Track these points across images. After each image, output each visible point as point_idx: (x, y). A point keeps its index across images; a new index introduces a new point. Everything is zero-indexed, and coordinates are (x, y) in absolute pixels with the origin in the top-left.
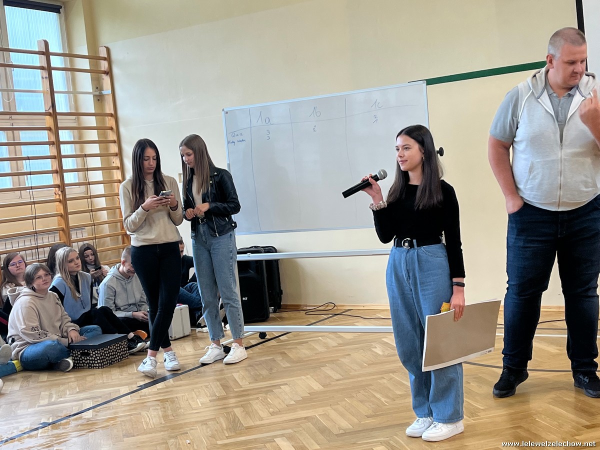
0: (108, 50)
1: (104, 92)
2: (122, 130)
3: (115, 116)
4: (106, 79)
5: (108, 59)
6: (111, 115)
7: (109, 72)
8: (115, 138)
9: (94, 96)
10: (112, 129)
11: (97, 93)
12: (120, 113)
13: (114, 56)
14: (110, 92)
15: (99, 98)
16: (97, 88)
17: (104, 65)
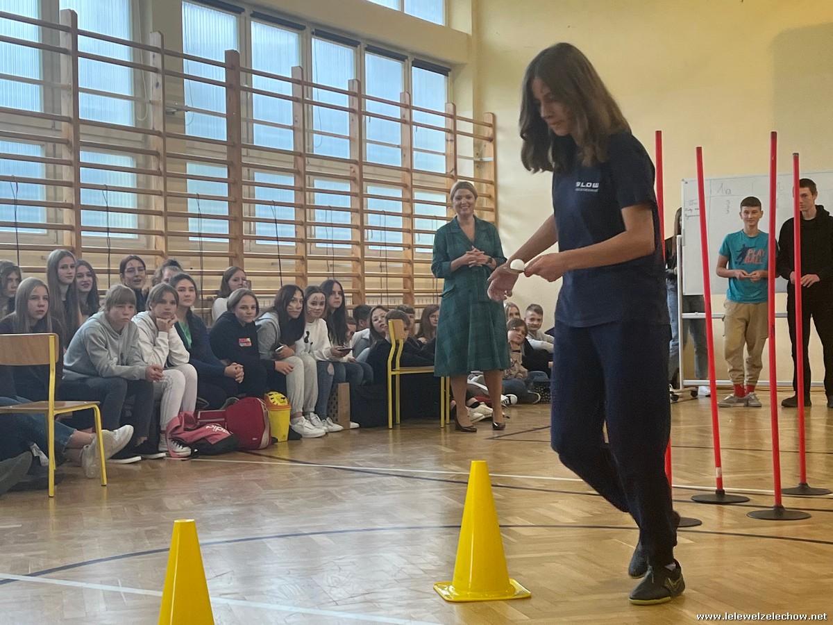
0: (494, 116)
1: (485, 159)
2: (501, 198)
3: (494, 183)
4: (490, 146)
5: (493, 126)
6: (491, 183)
7: (492, 140)
8: (492, 206)
9: (475, 162)
10: (490, 197)
11: (479, 160)
12: (502, 181)
13: (500, 123)
14: (491, 159)
15: (479, 164)
16: (477, 154)
17: (488, 132)
